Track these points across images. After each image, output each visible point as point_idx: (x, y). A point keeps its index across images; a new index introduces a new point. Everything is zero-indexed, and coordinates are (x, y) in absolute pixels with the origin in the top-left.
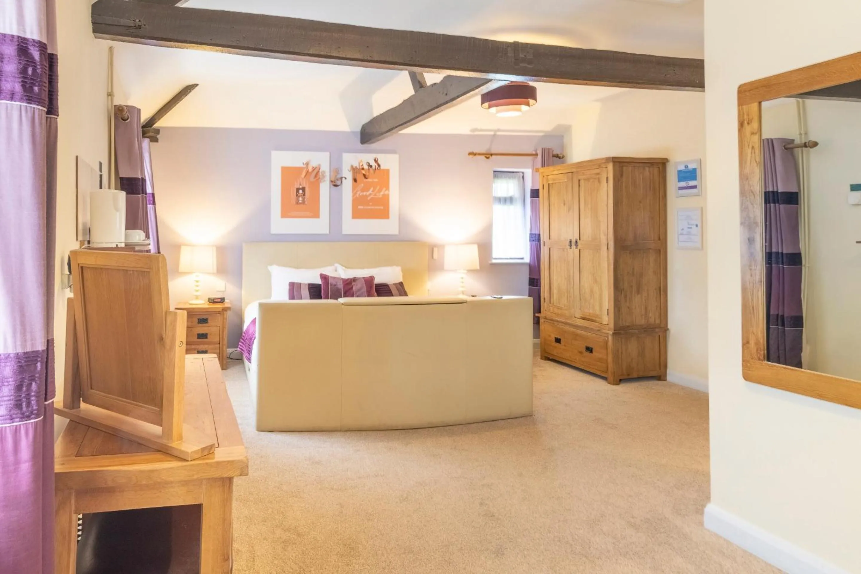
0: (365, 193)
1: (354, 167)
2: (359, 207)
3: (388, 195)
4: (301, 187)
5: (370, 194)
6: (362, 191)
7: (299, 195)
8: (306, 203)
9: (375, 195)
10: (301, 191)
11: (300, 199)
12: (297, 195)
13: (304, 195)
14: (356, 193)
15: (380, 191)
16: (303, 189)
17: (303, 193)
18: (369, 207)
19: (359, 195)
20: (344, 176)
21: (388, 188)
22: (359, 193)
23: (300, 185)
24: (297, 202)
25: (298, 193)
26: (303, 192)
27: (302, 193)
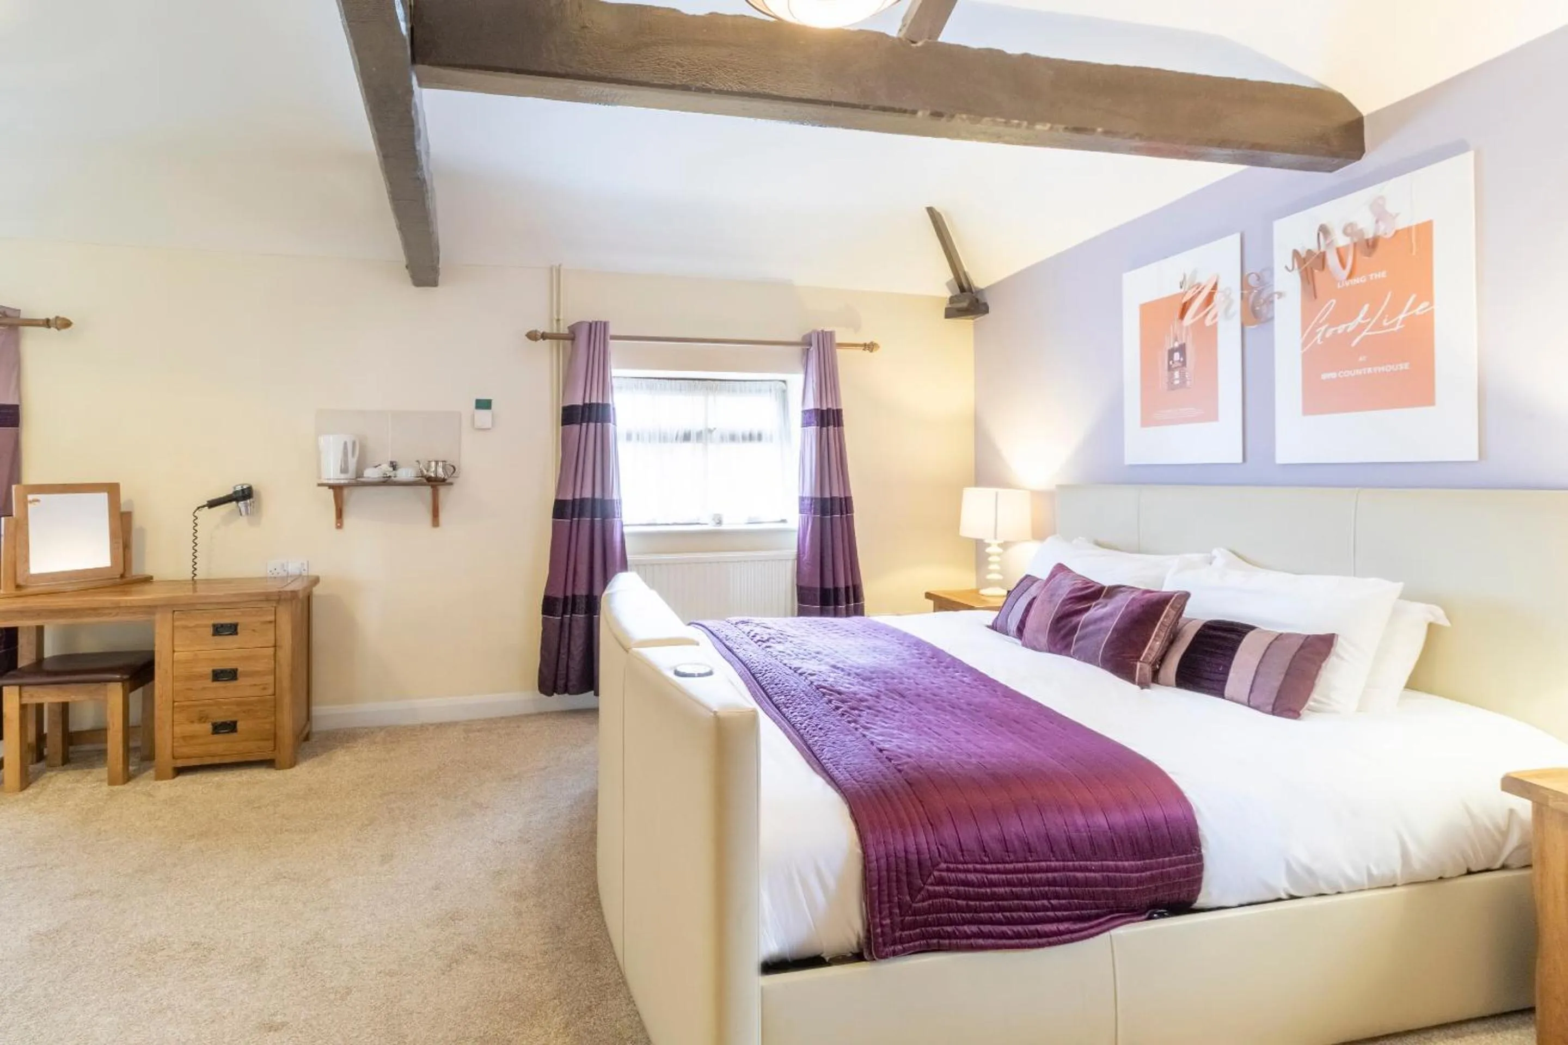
0: (1341, 329)
1: (1303, 254)
2: (1325, 376)
3: (1429, 317)
4: (1176, 345)
5: (1360, 328)
6: (1334, 320)
7: (1173, 366)
8: (1188, 383)
9: (1378, 326)
10: (1177, 356)
11: (1177, 374)
12: (1169, 366)
13: (1184, 363)
14: (1313, 334)
15: (1394, 310)
16: (1182, 349)
17: (1182, 359)
18: (1358, 372)
19: (1323, 338)
20: (1276, 290)
21: (1426, 293)
22: (1324, 332)
23: (1176, 340)
24: (1171, 386)
25: (1171, 363)
26: (1181, 356)
27: (1179, 361)
